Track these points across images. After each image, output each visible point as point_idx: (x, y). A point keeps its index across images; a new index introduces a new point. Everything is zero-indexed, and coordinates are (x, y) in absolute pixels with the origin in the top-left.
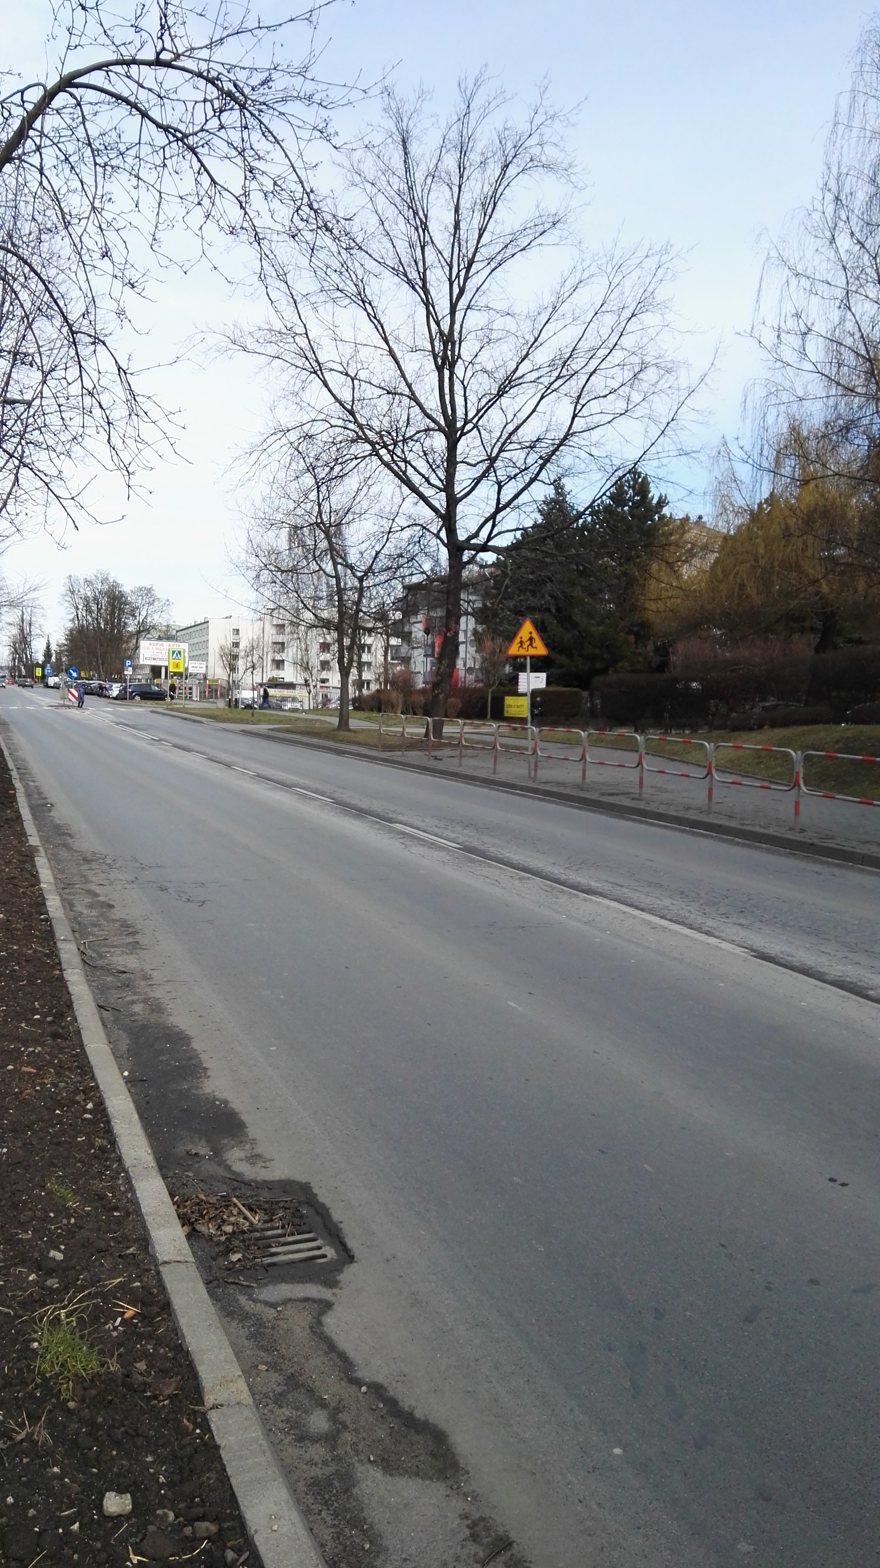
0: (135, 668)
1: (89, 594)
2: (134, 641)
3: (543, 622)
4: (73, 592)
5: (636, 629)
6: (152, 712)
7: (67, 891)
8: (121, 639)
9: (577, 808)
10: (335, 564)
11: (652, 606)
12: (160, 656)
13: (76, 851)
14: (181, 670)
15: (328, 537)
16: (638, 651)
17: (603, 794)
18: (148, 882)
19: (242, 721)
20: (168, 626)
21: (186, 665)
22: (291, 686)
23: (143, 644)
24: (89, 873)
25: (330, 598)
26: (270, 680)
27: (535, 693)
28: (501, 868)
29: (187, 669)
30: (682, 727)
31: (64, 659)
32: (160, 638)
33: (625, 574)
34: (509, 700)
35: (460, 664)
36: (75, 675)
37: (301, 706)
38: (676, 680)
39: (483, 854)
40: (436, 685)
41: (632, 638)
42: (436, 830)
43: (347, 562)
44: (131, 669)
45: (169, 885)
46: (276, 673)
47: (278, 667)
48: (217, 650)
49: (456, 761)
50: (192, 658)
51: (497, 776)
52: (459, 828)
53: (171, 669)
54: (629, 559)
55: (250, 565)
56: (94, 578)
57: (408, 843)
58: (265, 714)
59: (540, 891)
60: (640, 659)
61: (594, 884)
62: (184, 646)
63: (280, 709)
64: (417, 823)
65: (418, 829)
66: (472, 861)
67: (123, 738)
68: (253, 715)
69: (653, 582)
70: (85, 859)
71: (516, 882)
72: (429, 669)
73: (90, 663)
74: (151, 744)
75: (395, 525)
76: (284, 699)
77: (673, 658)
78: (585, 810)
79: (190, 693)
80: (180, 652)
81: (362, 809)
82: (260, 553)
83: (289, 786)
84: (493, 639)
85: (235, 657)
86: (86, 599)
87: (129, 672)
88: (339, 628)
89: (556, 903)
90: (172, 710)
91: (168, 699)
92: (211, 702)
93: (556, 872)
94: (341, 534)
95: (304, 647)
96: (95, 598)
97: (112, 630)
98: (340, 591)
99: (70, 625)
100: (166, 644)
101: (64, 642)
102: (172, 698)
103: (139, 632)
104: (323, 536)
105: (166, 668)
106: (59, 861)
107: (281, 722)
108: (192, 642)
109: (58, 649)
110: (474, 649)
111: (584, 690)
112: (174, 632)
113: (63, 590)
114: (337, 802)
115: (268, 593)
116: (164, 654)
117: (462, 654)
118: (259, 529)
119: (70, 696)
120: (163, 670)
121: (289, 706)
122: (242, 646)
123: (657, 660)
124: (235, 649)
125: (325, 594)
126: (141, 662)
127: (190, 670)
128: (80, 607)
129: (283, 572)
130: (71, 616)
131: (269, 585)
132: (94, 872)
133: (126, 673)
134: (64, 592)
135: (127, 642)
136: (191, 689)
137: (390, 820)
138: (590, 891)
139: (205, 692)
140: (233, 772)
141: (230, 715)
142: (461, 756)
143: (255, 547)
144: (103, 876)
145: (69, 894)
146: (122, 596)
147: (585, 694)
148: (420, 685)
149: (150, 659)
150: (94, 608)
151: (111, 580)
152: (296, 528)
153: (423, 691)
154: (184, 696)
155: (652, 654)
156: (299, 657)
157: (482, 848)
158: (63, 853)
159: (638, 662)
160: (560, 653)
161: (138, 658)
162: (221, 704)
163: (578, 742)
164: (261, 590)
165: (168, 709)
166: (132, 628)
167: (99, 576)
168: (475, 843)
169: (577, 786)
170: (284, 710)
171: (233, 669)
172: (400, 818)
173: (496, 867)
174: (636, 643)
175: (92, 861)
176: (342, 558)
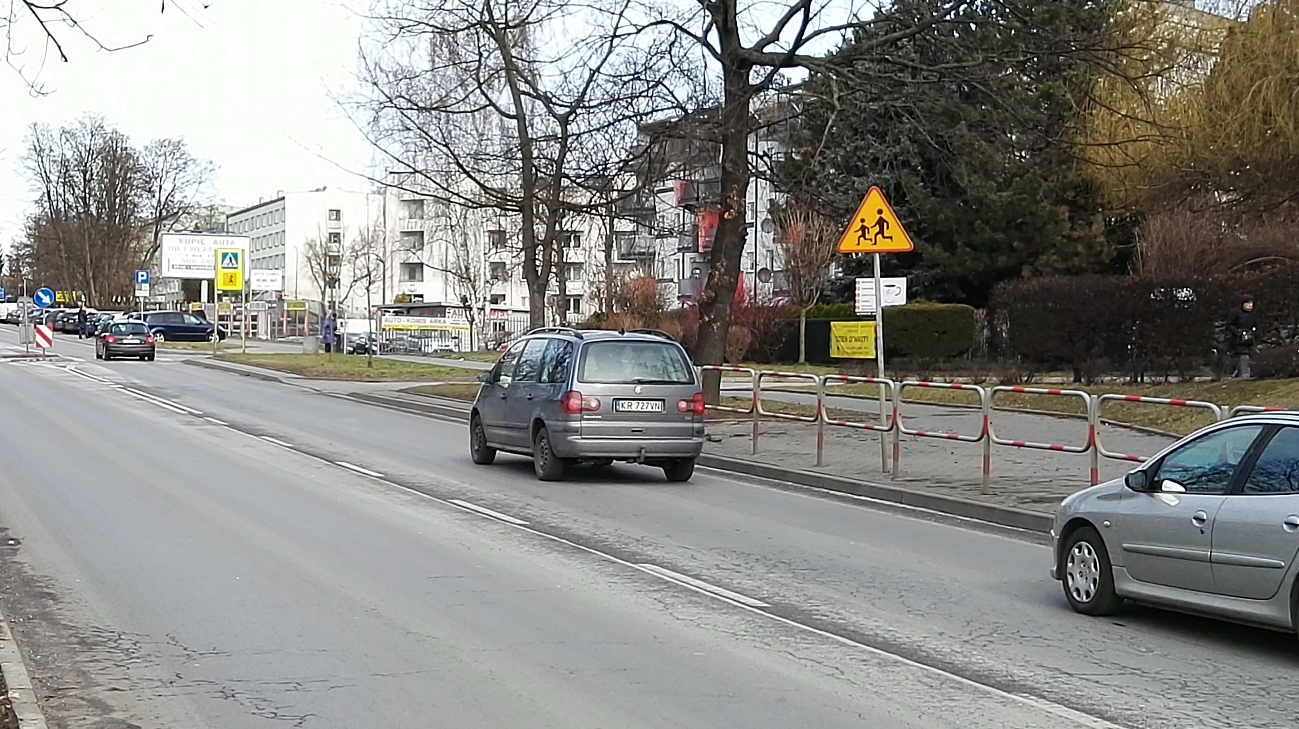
0: (153, 283)
1: (69, 155)
2: (151, 236)
3: (898, 186)
4: (39, 152)
5: (1070, 194)
6: (186, 362)
7: (54, 702)
8: (127, 233)
9: (975, 526)
10: (517, 94)
11: (1102, 155)
12: (199, 262)
13: (66, 627)
14: (239, 286)
15: (503, 47)
16: (1076, 234)
17: (1023, 501)
18: (200, 682)
19: (351, 377)
20: (212, 208)
21: (247, 278)
22: (437, 310)
23: (169, 241)
24: (91, 668)
25: (508, 155)
26: (397, 300)
27: (889, 314)
28: (843, 644)
29: (247, 283)
30: (1165, 371)
31: (25, 270)
32: (197, 230)
33: (1047, 96)
34: (838, 328)
35: (746, 263)
36: (46, 300)
37: (457, 345)
38: (1150, 287)
39: (807, 618)
40: (705, 307)
41: (1064, 211)
42: (719, 574)
43: (536, 90)
44: (146, 286)
45: (238, 687)
46: (408, 287)
47: (412, 277)
48: (303, 248)
49: (747, 442)
50: (257, 263)
51: (824, 470)
52: (760, 569)
53: (220, 286)
54: (1054, 70)
55: (362, 100)
56: (78, 126)
57: (668, 600)
58: (392, 363)
59: (919, 686)
60: (1080, 248)
61: (1018, 672)
62: (240, 244)
63: (419, 351)
64: (682, 562)
65: (684, 572)
66: (789, 631)
67: (138, 412)
68: (370, 364)
69: (1100, 113)
70: (82, 642)
71: (874, 671)
72: (687, 274)
73: (73, 277)
74: (189, 423)
75: (623, 22)
76: (425, 334)
77: (1141, 245)
78: (992, 529)
79: (254, 327)
80: (235, 255)
81: (581, 537)
82: (382, 79)
83: (444, 497)
84: (806, 219)
85: (335, 260)
86: (64, 164)
87: (143, 292)
88: (524, 207)
89: (951, 709)
90: (222, 358)
91: (215, 336)
92: (292, 342)
93: (947, 650)
94: (525, 39)
95: (460, 240)
96: (82, 163)
97: (111, 217)
98: (526, 143)
99: (35, 211)
100: (209, 241)
101: (25, 241)
102: (222, 335)
103: (160, 219)
104: (493, 44)
105: (211, 283)
106: (35, 647)
107: (421, 377)
108: (255, 234)
109: (13, 253)
110: (771, 235)
111: (978, 308)
112: (223, 219)
113: (24, 149)
114: (534, 525)
115: (396, 149)
116: (207, 258)
117: (749, 247)
118: (379, 36)
119: (39, 339)
120: (204, 285)
121: (435, 345)
122: (347, 242)
123: (1110, 250)
124: (334, 246)
125: (497, 148)
126: (165, 273)
127: (254, 286)
128: (53, 178)
129: (420, 109)
130: (37, 195)
131: (396, 136)
132: (100, 665)
133: (138, 293)
134: (25, 153)
135: (139, 238)
136: (254, 318)
137: (633, 558)
138: (1010, 686)
139: (281, 324)
140: (341, 472)
141: (329, 367)
142: (756, 434)
143: (372, 67)
144: (118, 673)
145: (58, 708)
146: (129, 156)
147: (981, 313)
148: (676, 305)
149: (180, 267)
150: (79, 178)
151: (109, 130)
152: (442, 31)
153: (679, 315)
154: (243, 331)
155: (1102, 239)
156: (451, 258)
157: (806, 606)
158: (43, 631)
159: (1077, 254)
160: (931, 241)
161: (160, 266)
162: (310, 344)
163: (974, 403)
164: (383, 143)
165: (216, 357)
166: (146, 212)
167: (87, 122)
168: (793, 598)
169: (974, 486)
170: (426, 355)
171: (332, 282)
172: (650, 551)
173: (834, 642)
174: (1071, 218)
175: (96, 644)
176: (527, 82)
